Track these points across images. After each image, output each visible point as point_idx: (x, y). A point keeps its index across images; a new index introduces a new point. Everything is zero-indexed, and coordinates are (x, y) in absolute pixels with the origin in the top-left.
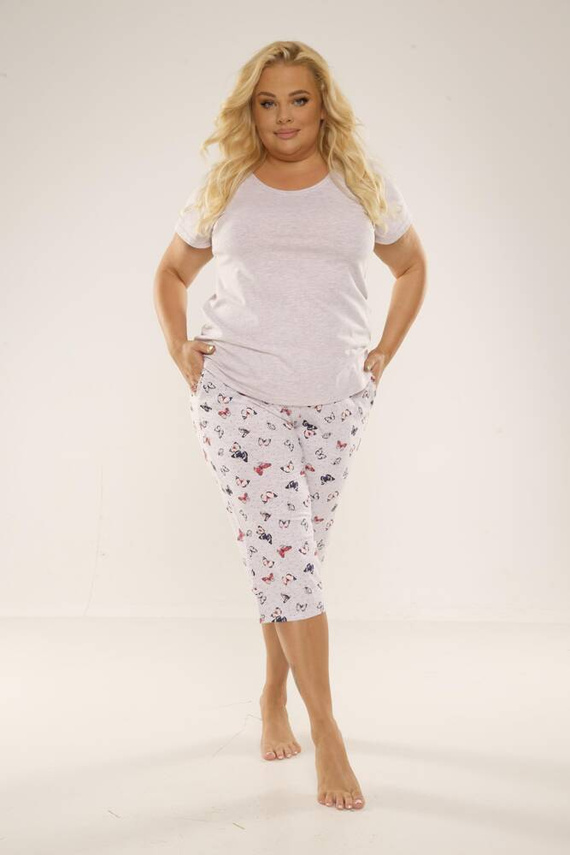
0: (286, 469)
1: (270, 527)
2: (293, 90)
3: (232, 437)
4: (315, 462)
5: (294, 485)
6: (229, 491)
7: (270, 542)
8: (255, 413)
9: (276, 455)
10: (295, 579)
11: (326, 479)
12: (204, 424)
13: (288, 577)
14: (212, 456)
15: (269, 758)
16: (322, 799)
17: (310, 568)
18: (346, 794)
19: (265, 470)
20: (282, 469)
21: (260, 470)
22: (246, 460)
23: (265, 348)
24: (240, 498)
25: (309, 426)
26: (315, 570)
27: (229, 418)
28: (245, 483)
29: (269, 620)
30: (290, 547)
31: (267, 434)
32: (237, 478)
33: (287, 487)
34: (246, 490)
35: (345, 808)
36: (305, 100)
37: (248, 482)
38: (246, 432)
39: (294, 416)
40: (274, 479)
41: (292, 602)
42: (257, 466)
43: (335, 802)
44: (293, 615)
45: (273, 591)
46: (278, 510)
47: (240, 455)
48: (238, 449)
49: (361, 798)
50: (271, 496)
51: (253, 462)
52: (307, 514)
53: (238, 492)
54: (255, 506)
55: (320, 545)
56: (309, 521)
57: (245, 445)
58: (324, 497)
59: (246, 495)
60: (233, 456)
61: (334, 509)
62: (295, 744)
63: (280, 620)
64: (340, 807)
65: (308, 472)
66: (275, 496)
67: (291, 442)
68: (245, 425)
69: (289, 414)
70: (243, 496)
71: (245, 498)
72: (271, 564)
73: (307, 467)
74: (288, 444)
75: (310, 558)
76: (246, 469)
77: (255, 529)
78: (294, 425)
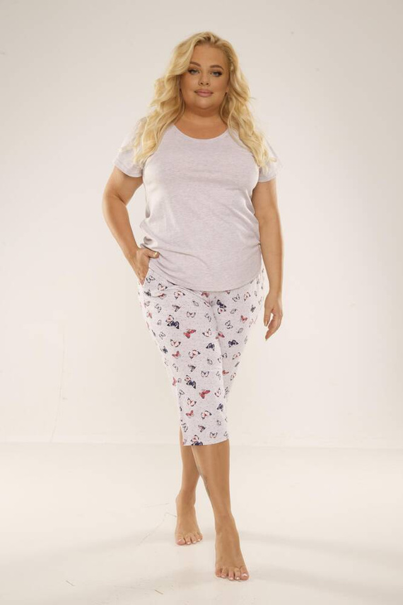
0: (206, 334)
1: (195, 376)
2: (213, 64)
3: (167, 311)
4: (225, 331)
5: (211, 346)
6: (165, 351)
7: (195, 387)
8: (184, 294)
9: (199, 324)
10: (211, 414)
11: (232, 343)
12: (147, 304)
13: (206, 413)
14: (154, 326)
15: (180, 544)
16: (220, 572)
17: (221, 407)
18: (236, 570)
19: (191, 335)
20: (204, 334)
21: (188, 335)
22: (178, 328)
23: (187, 251)
24: (173, 355)
25: (221, 305)
26: (224, 408)
27: (165, 298)
28: (177, 344)
29: (189, 443)
30: (209, 391)
31: (192, 309)
32: (172, 340)
33: (207, 348)
34: (178, 349)
35: (234, 579)
36: (220, 74)
37: (180, 343)
38: (178, 307)
39: (211, 297)
40: (198, 342)
41: (207, 432)
42: (186, 332)
43: (228, 575)
44: (207, 440)
45: (193, 423)
46: (200, 363)
47: (173, 324)
48: (172, 319)
49: (246, 572)
50: (196, 353)
51: (183, 329)
52: (219, 367)
53: (172, 351)
54: (184, 361)
55: (227, 391)
56: (221, 373)
57: (177, 317)
58: (230, 356)
59: (178, 352)
60: (168, 325)
61: (236, 366)
62: (199, 533)
63: (197, 444)
64: (232, 579)
65: (220, 338)
66: (199, 353)
67: (209, 315)
68: (177, 303)
69: (207, 296)
70: (175, 353)
71: (177, 355)
72: (193, 403)
73: (219, 335)
74: (207, 316)
75: (221, 400)
76: (178, 334)
77: (183, 378)
78: (211, 304)
